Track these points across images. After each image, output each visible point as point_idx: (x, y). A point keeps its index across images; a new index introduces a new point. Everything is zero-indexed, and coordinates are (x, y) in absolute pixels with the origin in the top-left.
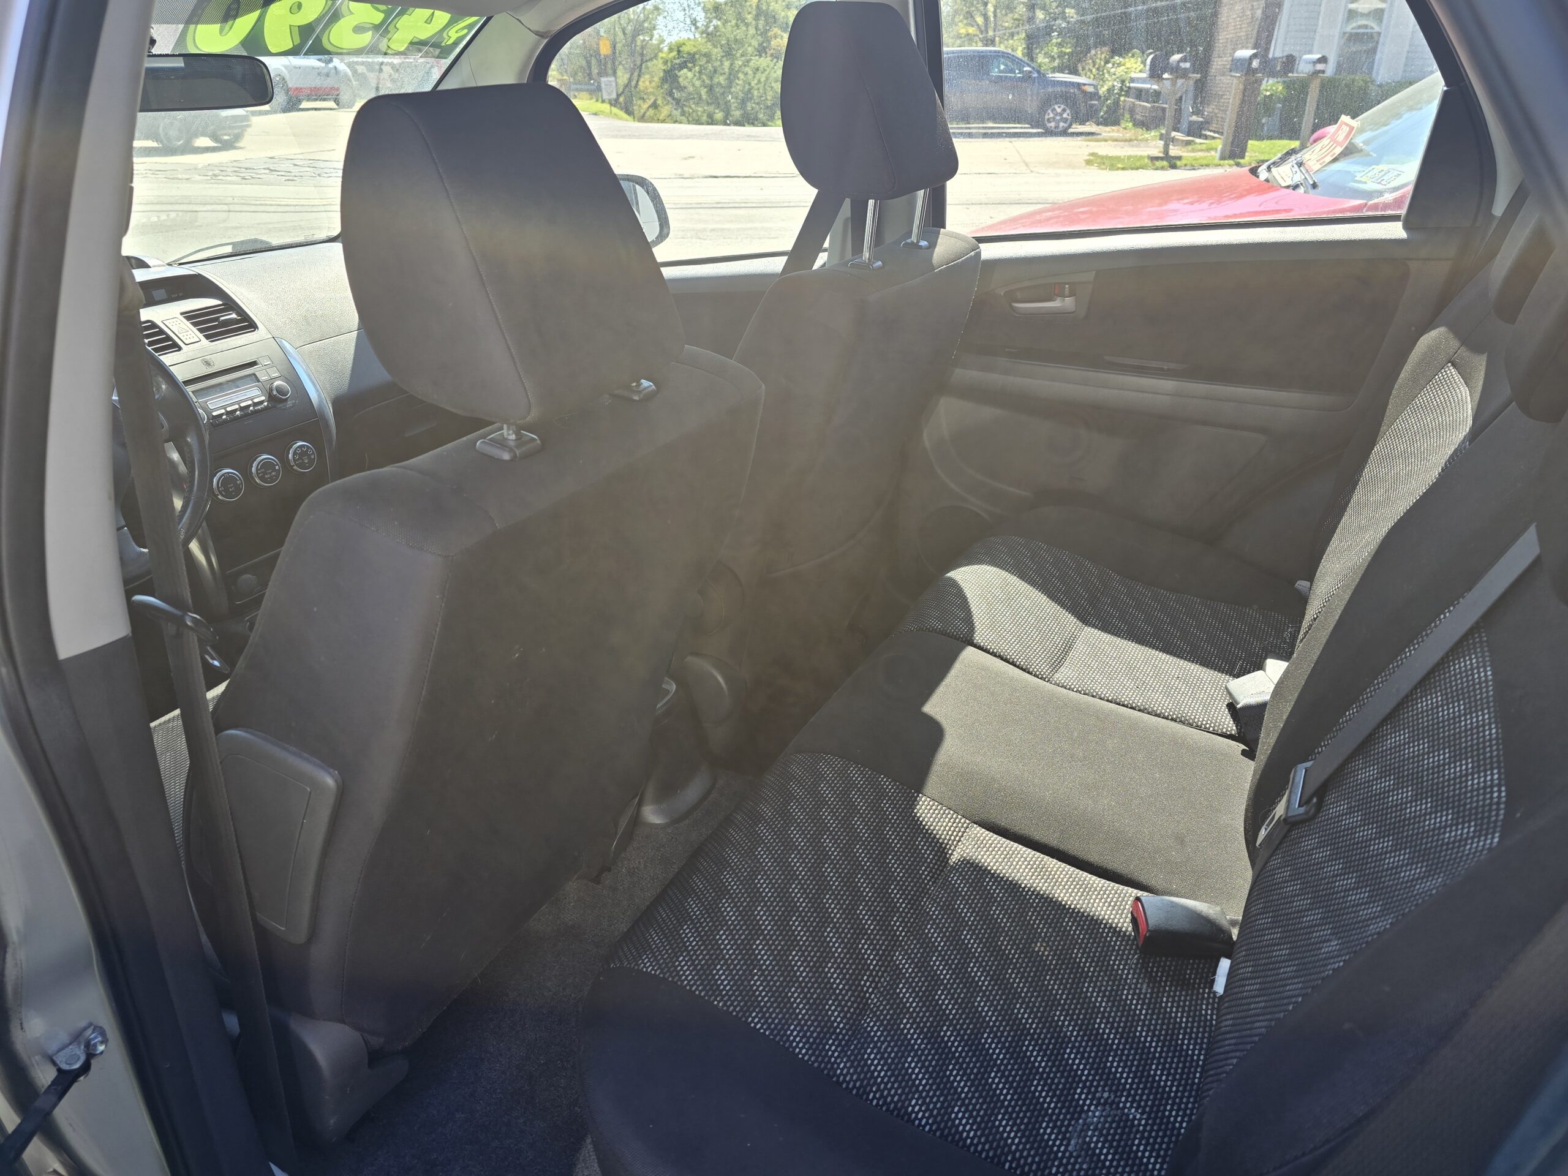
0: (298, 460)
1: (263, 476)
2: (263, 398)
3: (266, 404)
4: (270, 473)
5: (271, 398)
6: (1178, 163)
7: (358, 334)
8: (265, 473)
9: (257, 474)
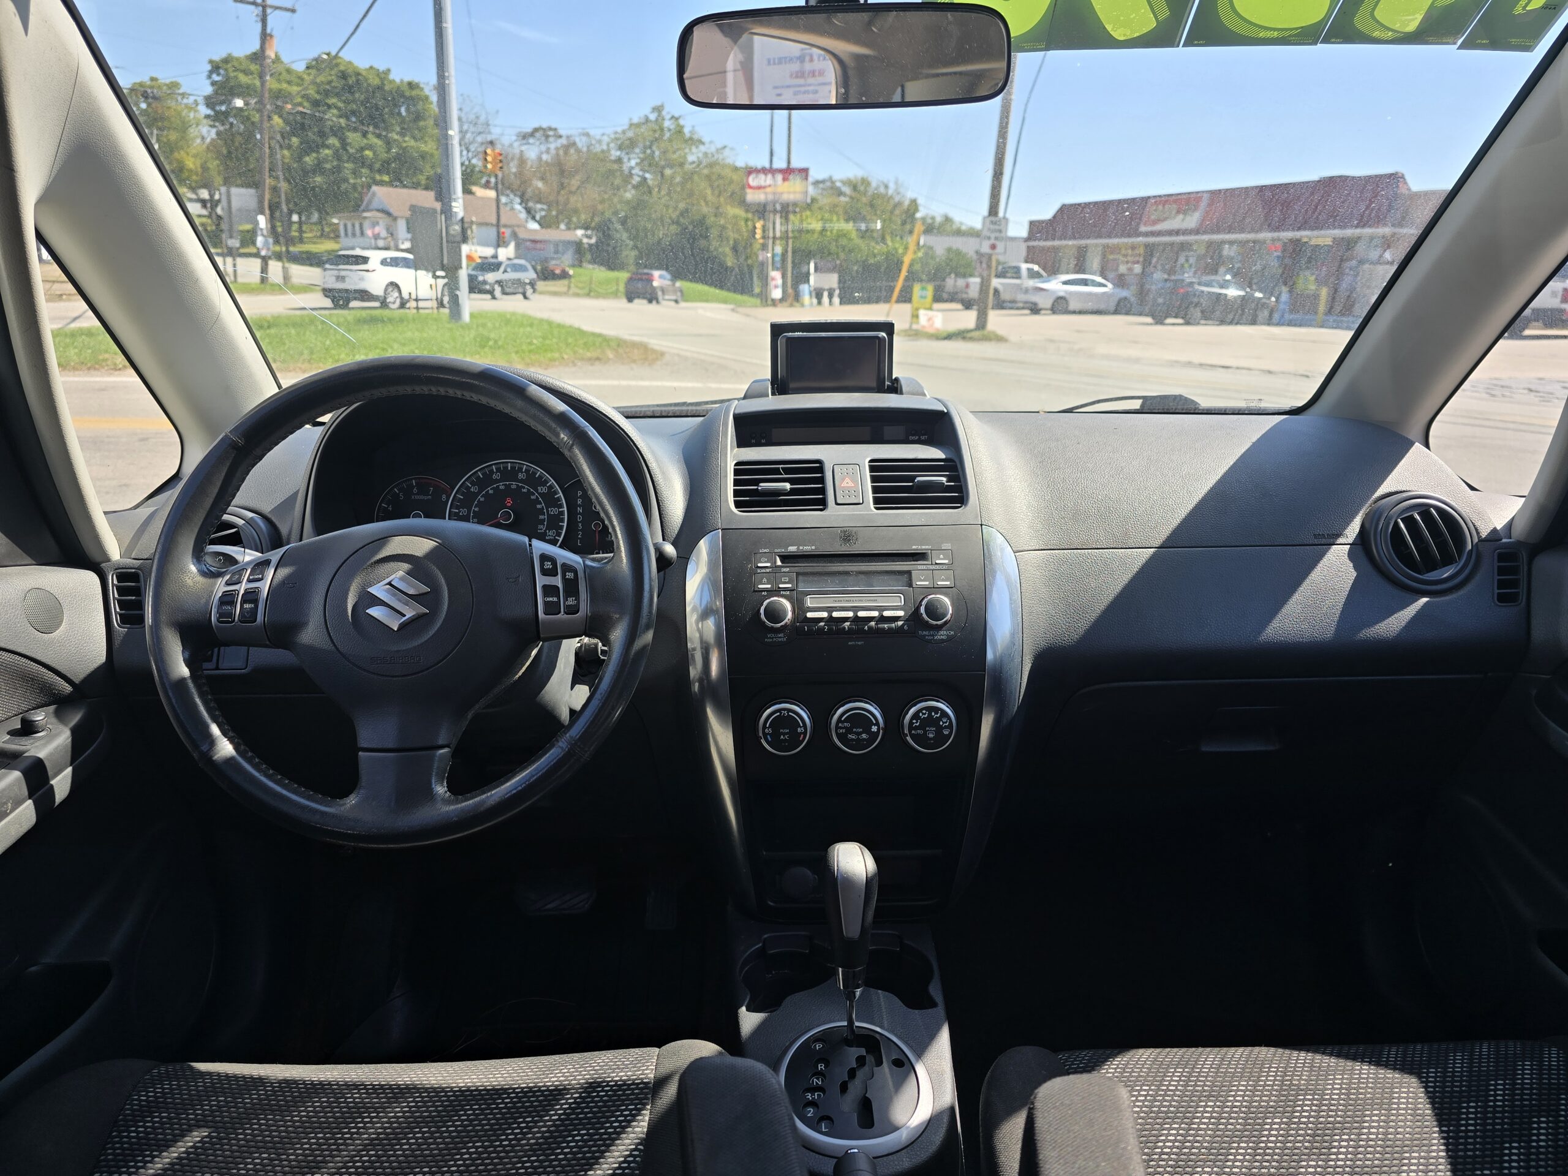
0: (916, 728)
1: (845, 735)
2: (901, 613)
3: (900, 623)
4: (859, 734)
5: (914, 617)
7: (1155, 554)
8: (849, 731)
9: (837, 727)
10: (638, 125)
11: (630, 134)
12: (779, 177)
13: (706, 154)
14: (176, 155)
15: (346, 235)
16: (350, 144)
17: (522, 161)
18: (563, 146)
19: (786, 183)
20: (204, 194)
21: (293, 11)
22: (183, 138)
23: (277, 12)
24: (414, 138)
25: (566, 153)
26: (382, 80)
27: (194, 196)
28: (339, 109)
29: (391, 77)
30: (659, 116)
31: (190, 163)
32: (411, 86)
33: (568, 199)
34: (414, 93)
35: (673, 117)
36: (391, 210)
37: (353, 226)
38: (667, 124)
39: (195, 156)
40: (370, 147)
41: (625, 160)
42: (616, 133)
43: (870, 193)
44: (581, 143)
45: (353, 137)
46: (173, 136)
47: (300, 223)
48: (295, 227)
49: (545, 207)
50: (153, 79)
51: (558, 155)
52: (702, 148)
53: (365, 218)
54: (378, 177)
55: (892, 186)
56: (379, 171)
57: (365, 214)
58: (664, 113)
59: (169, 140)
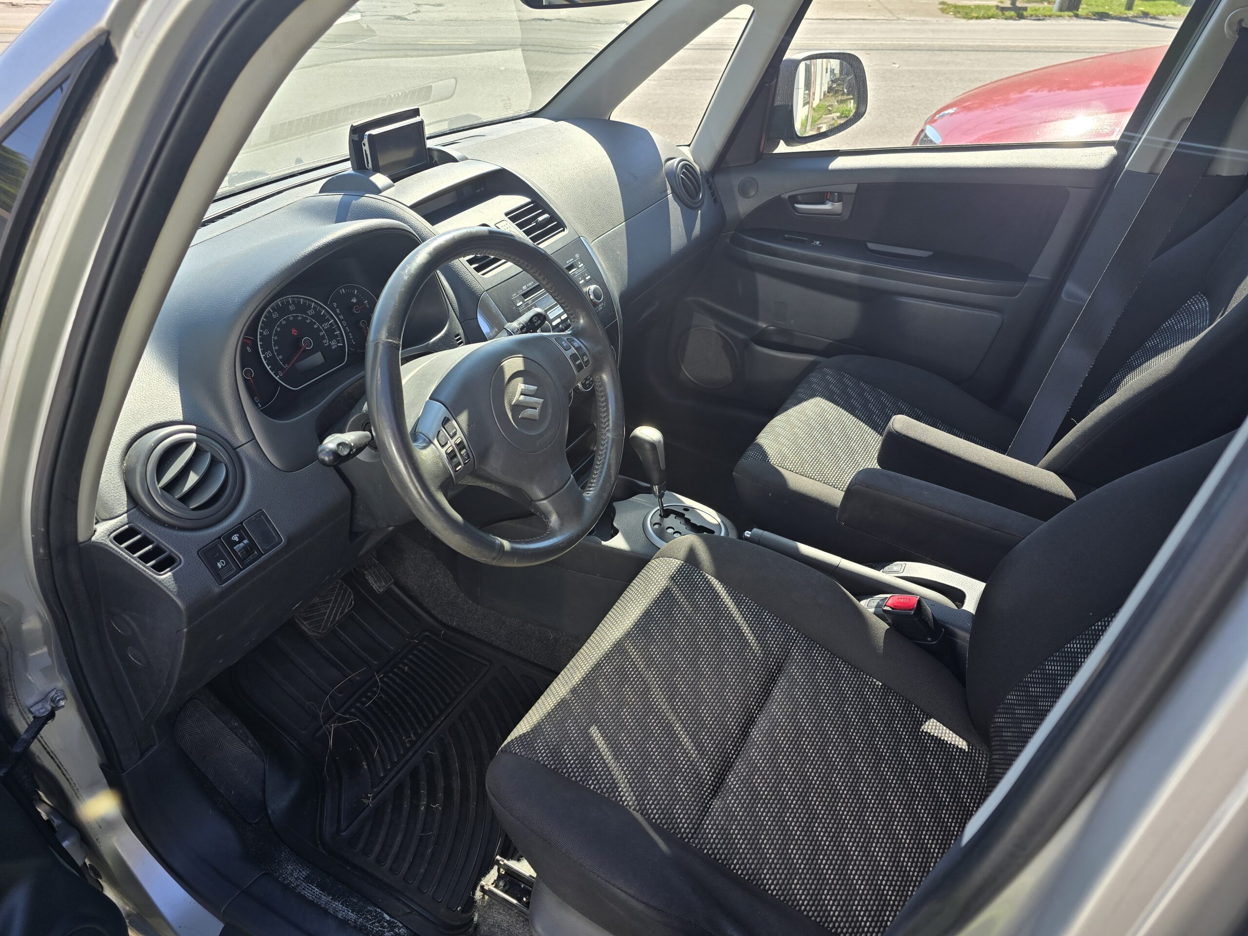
6: (1025, 13)
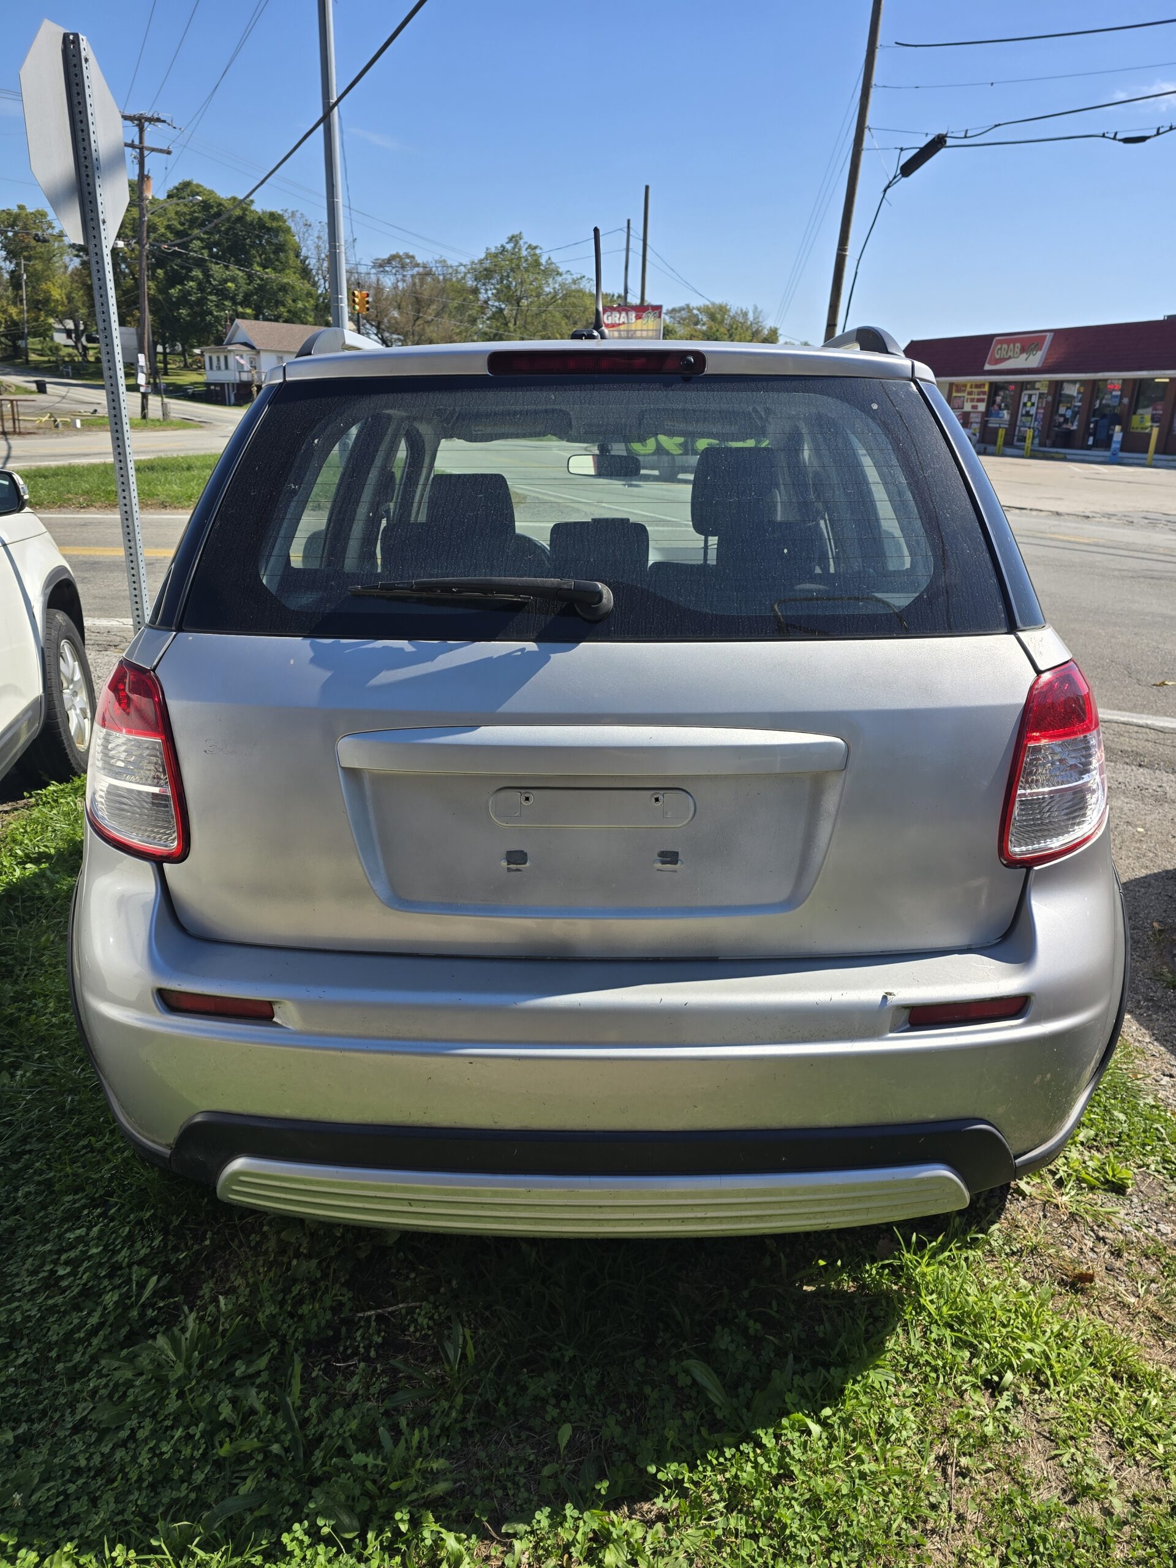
10: (496, 255)
11: (487, 264)
12: (633, 315)
13: (562, 285)
14: (44, 286)
15: (211, 368)
16: (212, 276)
17: (379, 289)
18: (419, 274)
19: (639, 321)
20: (70, 324)
21: (169, 153)
22: (49, 268)
23: (153, 153)
24: (274, 269)
25: (422, 282)
26: (245, 210)
27: (60, 326)
28: (202, 240)
29: (253, 208)
30: (515, 245)
31: (57, 294)
32: (273, 216)
33: (423, 329)
34: (274, 224)
35: (530, 247)
36: (255, 344)
37: (218, 358)
38: (524, 253)
39: (61, 287)
40: (233, 279)
41: (482, 291)
42: (473, 263)
43: (728, 321)
44: (438, 271)
45: (217, 270)
46: (39, 266)
47: (165, 354)
48: (160, 357)
49: (401, 337)
50: (21, 207)
51: (414, 284)
52: (559, 279)
53: (230, 351)
54: (240, 309)
55: (751, 316)
56: (241, 304)
57: (230, 348)
58: (521, 242)
59: (35, 270)
